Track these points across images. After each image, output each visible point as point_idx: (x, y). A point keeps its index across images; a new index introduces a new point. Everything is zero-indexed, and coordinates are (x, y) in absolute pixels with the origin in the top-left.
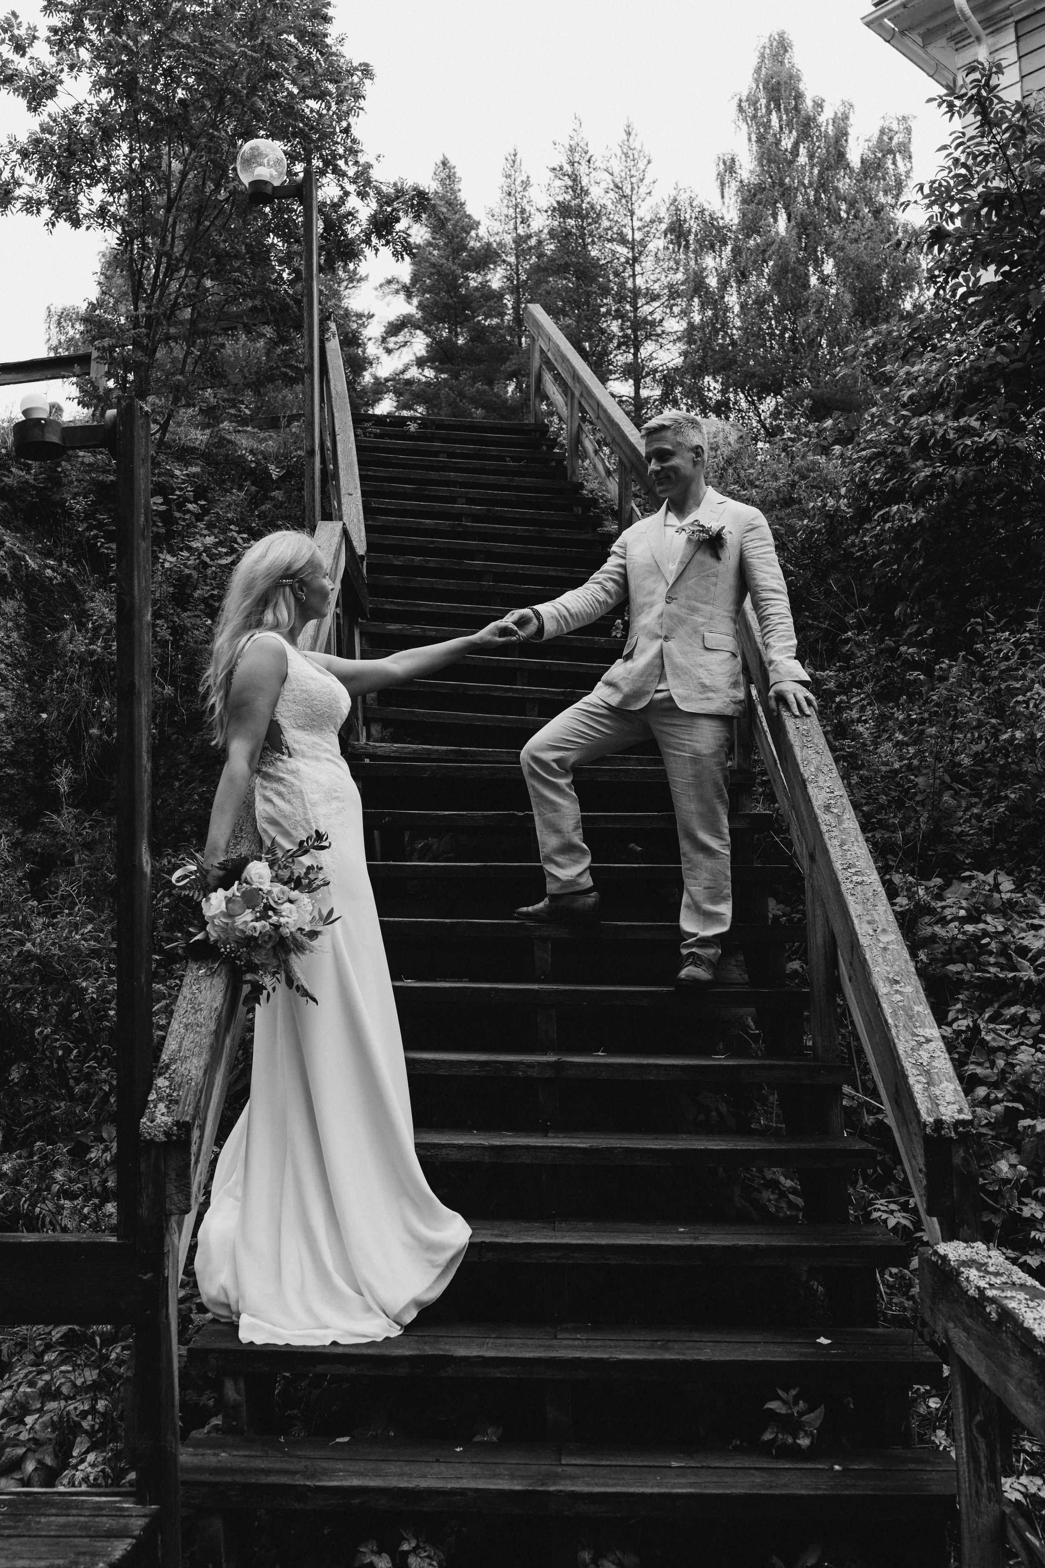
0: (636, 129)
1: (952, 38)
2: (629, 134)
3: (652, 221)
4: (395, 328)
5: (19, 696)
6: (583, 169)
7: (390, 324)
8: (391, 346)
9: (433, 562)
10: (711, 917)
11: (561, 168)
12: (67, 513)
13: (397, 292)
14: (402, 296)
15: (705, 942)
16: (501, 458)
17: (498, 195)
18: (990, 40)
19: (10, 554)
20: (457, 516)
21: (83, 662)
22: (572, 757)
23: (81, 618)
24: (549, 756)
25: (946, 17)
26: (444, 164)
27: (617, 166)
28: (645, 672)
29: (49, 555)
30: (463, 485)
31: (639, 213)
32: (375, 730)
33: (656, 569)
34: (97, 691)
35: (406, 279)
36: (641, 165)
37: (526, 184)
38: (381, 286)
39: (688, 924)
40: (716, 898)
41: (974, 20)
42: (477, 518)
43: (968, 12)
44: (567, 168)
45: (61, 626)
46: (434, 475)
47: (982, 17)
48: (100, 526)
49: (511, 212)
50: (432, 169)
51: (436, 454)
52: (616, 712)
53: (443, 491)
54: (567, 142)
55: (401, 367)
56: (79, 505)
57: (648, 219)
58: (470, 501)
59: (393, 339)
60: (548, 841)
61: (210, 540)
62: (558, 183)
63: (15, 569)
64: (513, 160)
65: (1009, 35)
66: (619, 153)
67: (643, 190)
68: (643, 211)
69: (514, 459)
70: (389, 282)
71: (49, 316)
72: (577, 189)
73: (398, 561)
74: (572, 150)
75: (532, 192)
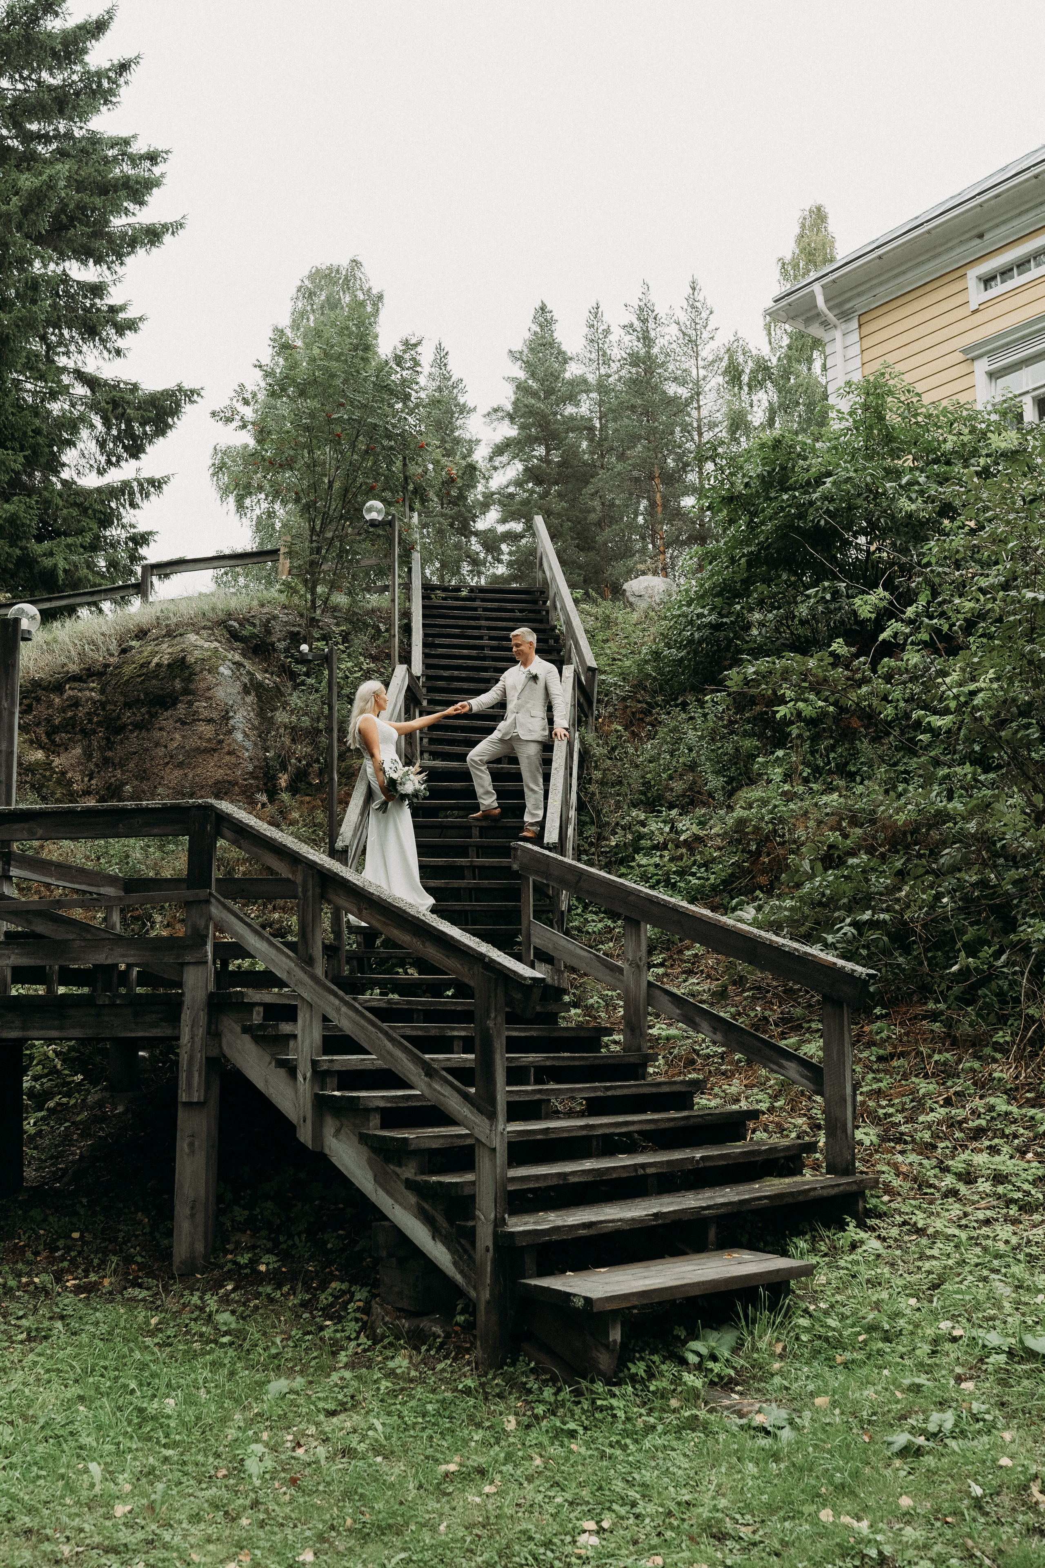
0: (701, 283)
1: (822, 323)
2: (694, 289)
3: (714, 361)
4: (499, 450)
5: (256, 744)
6: (651, 325)
7: (497, 446)
8: (497, 464)
9: (464, 674)
10: (533, 815)
11: (632, 325)
12: (275, 650)
13: (503, 418)
14: (507, 421)
15: (532, 824)
16: (512, 611)
17: (584, 341)
18: (844, 326)
19: (249, 673)
20: (482, 648)
21: (286, 728)
22: (486, 758)
23: (284, 705)
24: (477, 759)
25: (813, 312)
26: (543, 309)
27: (683, 317)
28: (510, 726)
29: (266, 671)
30: (489, 628)
31: (703, 354)
32: (426, 756)
33: (514, 688)
34: (293, 741)
35: (509, 408)
36: (704, 315)
37: (607, 332)
38: (489, 414)
39: (527, 818)
40: (537, 808)
41: (830, 315)
42: (493, 648)
43: (827, 311)
44: (637, 324)
45: (275, 709)
46: (472, 623)
47: (836, 312)
48: (292, 656)
49: (594, 356)
50: (533, 312)
51: (475, 609)
52: (501, 740)
53: (475, 632)
54: (636, 303)
55: (505, 483)
56: (281, 645)
57: (710, 358)
58: (491, 638)
59: (499, 459)
60: (479, 791)
61: (350, 664)
62: (629, 337)
63: (251, 680)
64: (596, 312)
65: (854, 324)
66: (685, 306)
67: (706, 335)
68: (707, 352)
69: (521, 611)
70: (496, 410)
71: (216, 453)
72: (647, 340)
73: (446, 673)
74: (641, 309)
75: (613, 338)
